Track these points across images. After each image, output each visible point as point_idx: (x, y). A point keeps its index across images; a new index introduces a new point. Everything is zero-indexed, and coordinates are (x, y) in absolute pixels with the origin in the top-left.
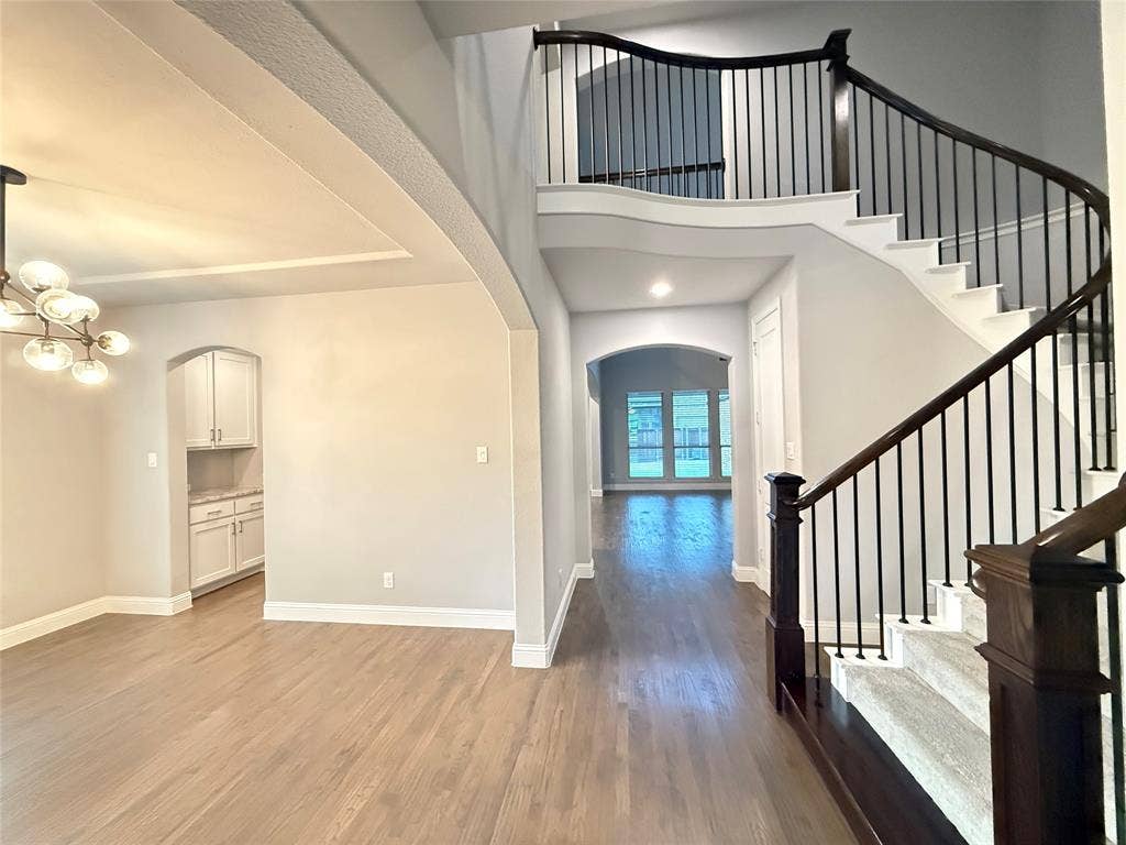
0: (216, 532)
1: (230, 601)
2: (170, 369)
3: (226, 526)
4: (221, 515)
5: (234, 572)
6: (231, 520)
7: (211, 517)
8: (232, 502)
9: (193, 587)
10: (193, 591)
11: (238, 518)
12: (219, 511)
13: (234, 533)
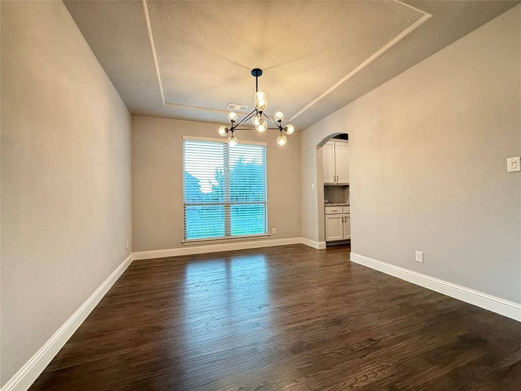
0: (335, 219)
1: (340, 250)
2: (317, 149)
3: (339, 218)
4: (337, 213)
5: (342, 239)
6: (341, 215)
7: (333, 213)
8: (342, 207)
9: (327, 240)
10: (327, 243)
11: (345, 215)
12: (336, 211)
13: (343, 222)
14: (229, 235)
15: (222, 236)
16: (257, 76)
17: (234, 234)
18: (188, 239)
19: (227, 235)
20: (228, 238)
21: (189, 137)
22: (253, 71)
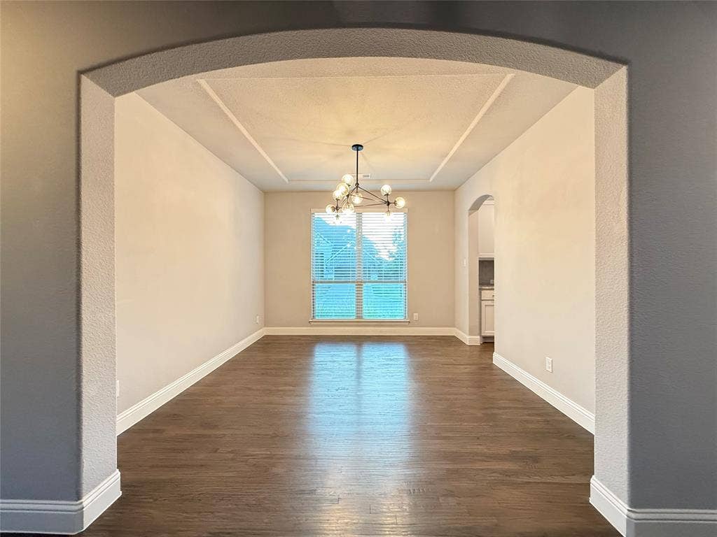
1: (488, 349)
2: (470, 214)
5: (490, 335)
7: (486, 299)
10: (481, 338)
12: (487, 296)
14: (361, 317)
15: (353, 318)
16: (358, 150)
17: (366, 318)
18: (317, 318)
19: (358, 317)
20: (359, 322)
21: (317, 210)
22: (353, 146)
